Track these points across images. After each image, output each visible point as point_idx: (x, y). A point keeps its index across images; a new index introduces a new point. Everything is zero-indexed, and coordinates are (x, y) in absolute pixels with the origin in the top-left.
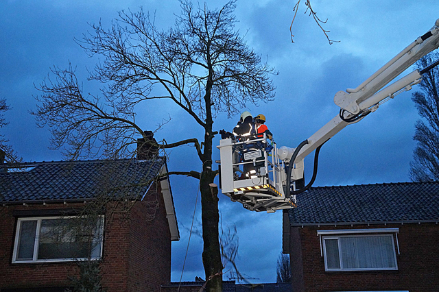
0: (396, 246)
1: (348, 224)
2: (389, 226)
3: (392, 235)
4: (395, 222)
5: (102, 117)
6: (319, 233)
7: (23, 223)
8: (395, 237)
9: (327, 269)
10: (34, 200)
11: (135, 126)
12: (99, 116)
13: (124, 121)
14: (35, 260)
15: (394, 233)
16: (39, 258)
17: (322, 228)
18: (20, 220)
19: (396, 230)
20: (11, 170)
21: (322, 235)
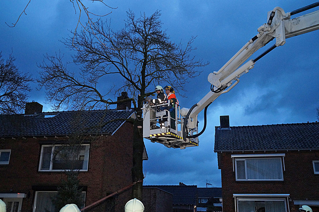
0: (283, 165)
1: (252, 150)
2: (278, 152)
3: (281, 158)
4: (283, 150)
5: (77, 85)
6: (232, 156)
7: (45, 148)
8: (282, 160)
9: (237, 180)
10: (50, 135)
11: (96, 91)
12: (75, 84)
13: (89, 87)
14: (51, 170)
15: (282, 157)
16: (53, 169)
17: (234, 153)
18: (43, 146)
19: (284, 155)
20: (46, 117)
21: (234, 158)
